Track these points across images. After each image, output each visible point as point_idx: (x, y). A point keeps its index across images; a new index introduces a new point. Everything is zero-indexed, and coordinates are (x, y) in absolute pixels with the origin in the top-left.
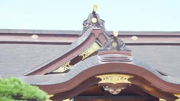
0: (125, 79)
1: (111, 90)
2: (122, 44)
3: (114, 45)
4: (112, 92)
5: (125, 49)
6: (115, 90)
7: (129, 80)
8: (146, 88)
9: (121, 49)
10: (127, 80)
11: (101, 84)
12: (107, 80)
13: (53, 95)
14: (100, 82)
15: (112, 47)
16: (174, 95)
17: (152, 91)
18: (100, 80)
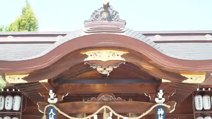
0: (118, 55)
1: (99, 69)
2: (114, 14)
3: (104, 15)
4: (101, 71)
5: (118, 20)
6: (105, 69)
7: (122, 56)
8: (143, 66)
9: (113, 19)
10: (120, 56)
11: (88, 61)
12: (95, 56)
13: (29, 75)
14: (86, 60)
15: (102, 18)
16: (181, 74)
17: (152, 70)
18: (86, 56)
